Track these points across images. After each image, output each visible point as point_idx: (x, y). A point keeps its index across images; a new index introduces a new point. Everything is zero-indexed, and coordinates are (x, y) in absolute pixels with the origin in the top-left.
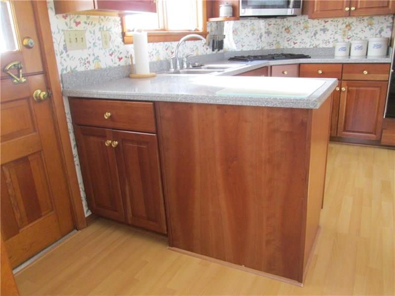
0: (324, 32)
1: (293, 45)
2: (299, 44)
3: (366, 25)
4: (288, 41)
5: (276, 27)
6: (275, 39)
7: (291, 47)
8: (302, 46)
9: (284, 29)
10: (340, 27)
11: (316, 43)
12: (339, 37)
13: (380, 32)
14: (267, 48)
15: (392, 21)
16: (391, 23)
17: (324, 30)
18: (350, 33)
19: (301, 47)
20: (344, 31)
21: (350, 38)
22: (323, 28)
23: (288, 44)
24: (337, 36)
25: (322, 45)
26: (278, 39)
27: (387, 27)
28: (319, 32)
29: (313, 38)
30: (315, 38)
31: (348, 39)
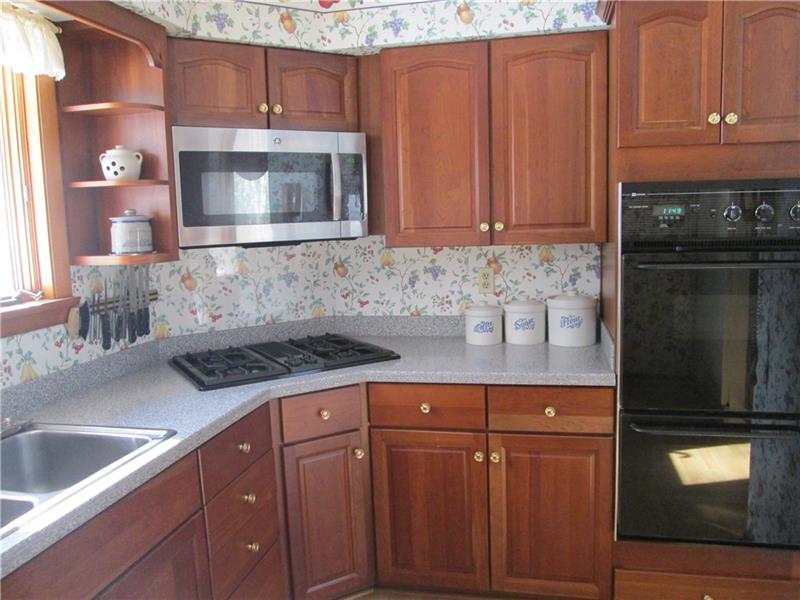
0: (435, 276)
1: (358, 308)
2: (372, 305)
3: (538, 263)
4: (344, 297)
5: (309, 261)
6: (308, 293)
7: (354, 313)
8: (382, 311)
9: (332, 265)
10: (473, 263)
11: (416, 303)
12: (471, 289)
13: (573, 280)
14: (289, 317)
15: (599, 253)
16: (596, 258)
17: (435, 272)
18: (499, 281)
19: (380, 314)
20: (486, 276)
21: (501, 292)
22: (430, 266)
23: (346, 305)
24: (467, 288)
25: (433, 311)
26: (319, 293)
27: (589, 268)
28: (423, 277)
29: (409, 290)
30: (415, 292)
31: (497, 295)
